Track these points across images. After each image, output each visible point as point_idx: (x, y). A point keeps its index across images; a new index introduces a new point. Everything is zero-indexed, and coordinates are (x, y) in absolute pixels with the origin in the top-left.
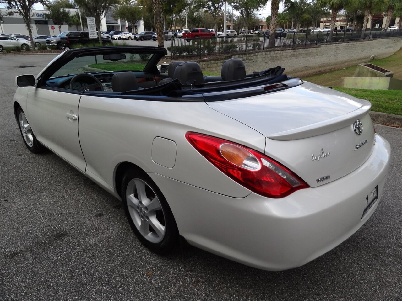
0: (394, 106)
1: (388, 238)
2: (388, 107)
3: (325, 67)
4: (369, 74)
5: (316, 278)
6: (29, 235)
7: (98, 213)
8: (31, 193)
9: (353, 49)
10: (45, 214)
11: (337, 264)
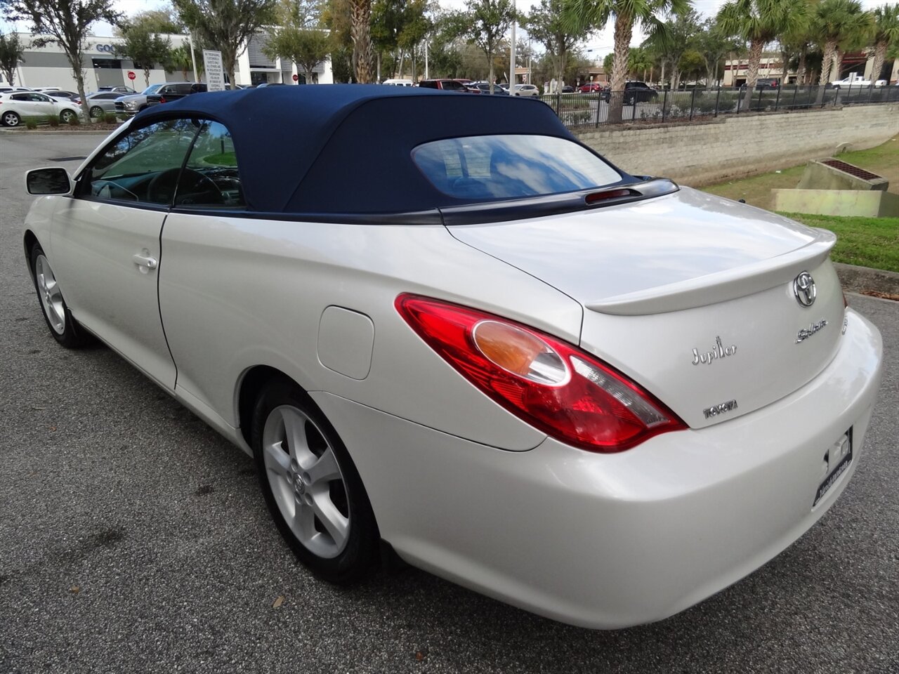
0: (891, 252)
1: (878, 556)
2: (876, 254)
3: (734, 166)
4: (834, 183)
5: (706, 650)
6: (38, 535)
7: (202, 485)
8: (52, 438)
9: (798, 127)
10: (78, 487)
11: (756, 615)
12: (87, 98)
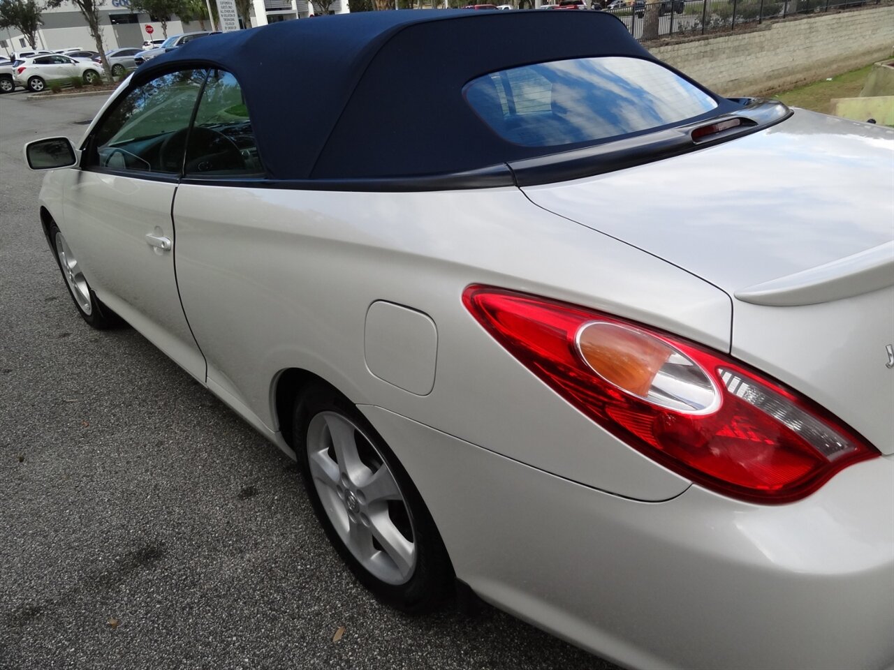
3: (781, 77)
6: (72, 555)
7: (244, 487)
8: (85, 435)
9: (851, 27)
10: (113, 494)
12: (107, 57)
